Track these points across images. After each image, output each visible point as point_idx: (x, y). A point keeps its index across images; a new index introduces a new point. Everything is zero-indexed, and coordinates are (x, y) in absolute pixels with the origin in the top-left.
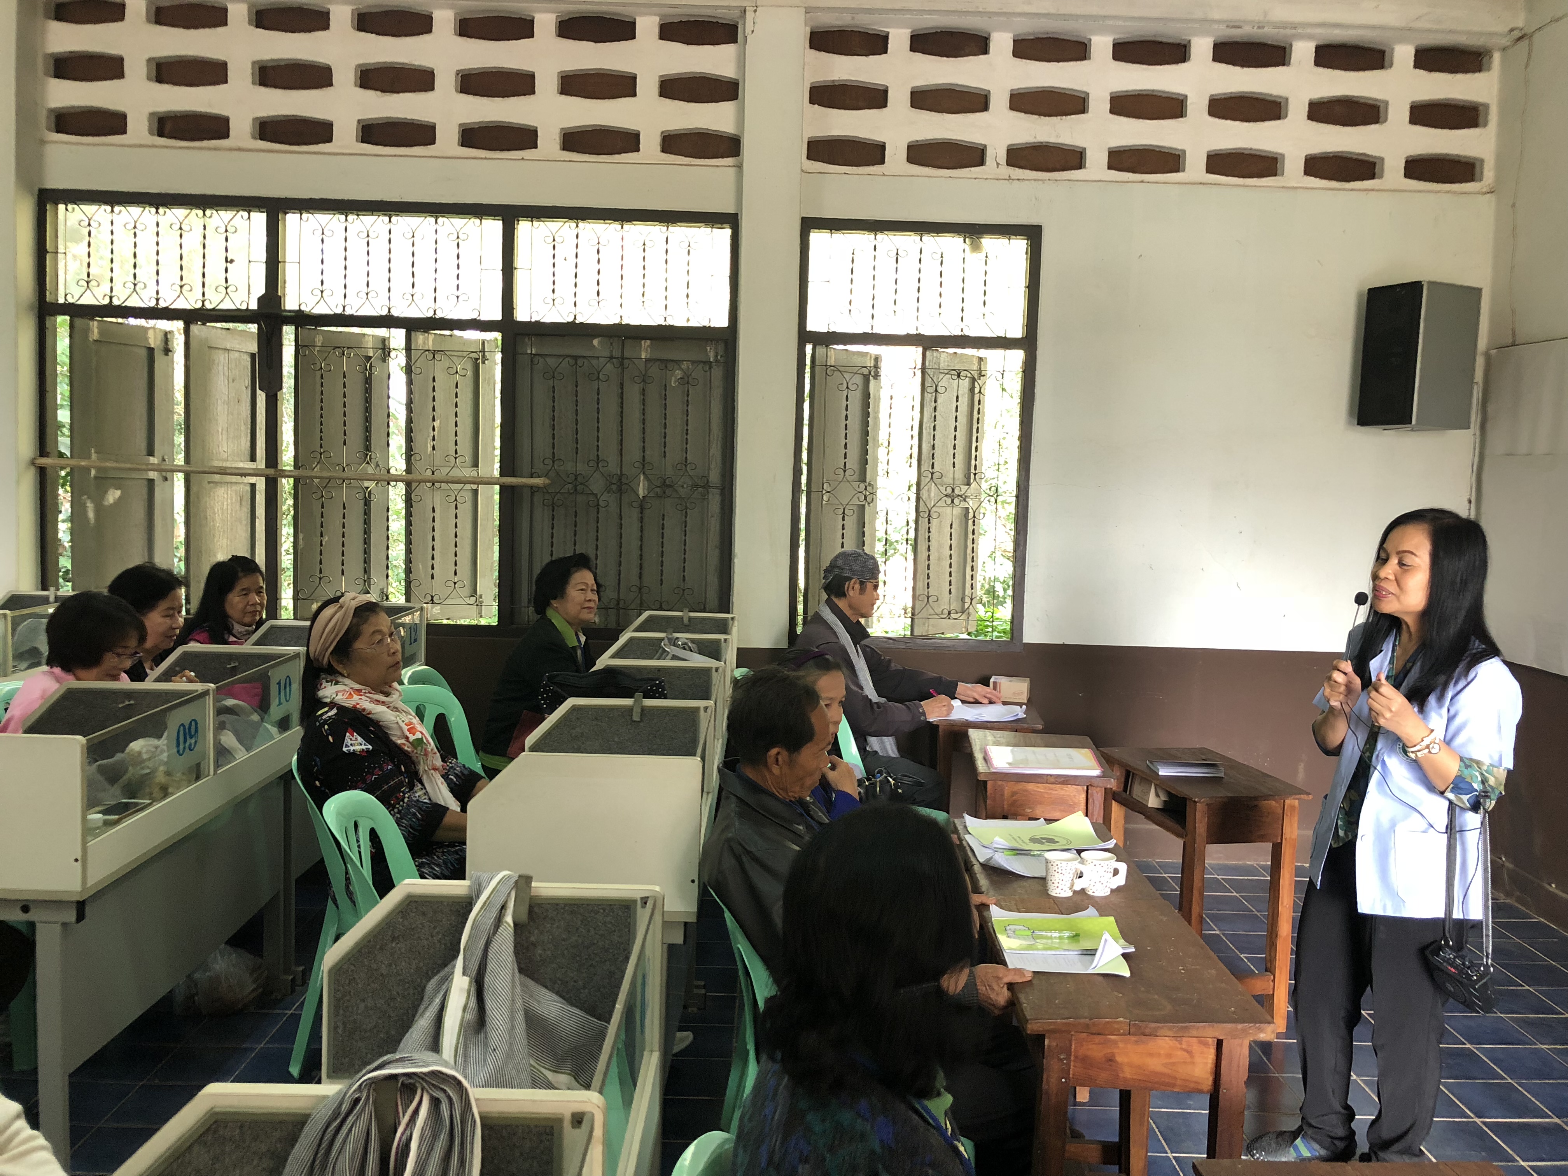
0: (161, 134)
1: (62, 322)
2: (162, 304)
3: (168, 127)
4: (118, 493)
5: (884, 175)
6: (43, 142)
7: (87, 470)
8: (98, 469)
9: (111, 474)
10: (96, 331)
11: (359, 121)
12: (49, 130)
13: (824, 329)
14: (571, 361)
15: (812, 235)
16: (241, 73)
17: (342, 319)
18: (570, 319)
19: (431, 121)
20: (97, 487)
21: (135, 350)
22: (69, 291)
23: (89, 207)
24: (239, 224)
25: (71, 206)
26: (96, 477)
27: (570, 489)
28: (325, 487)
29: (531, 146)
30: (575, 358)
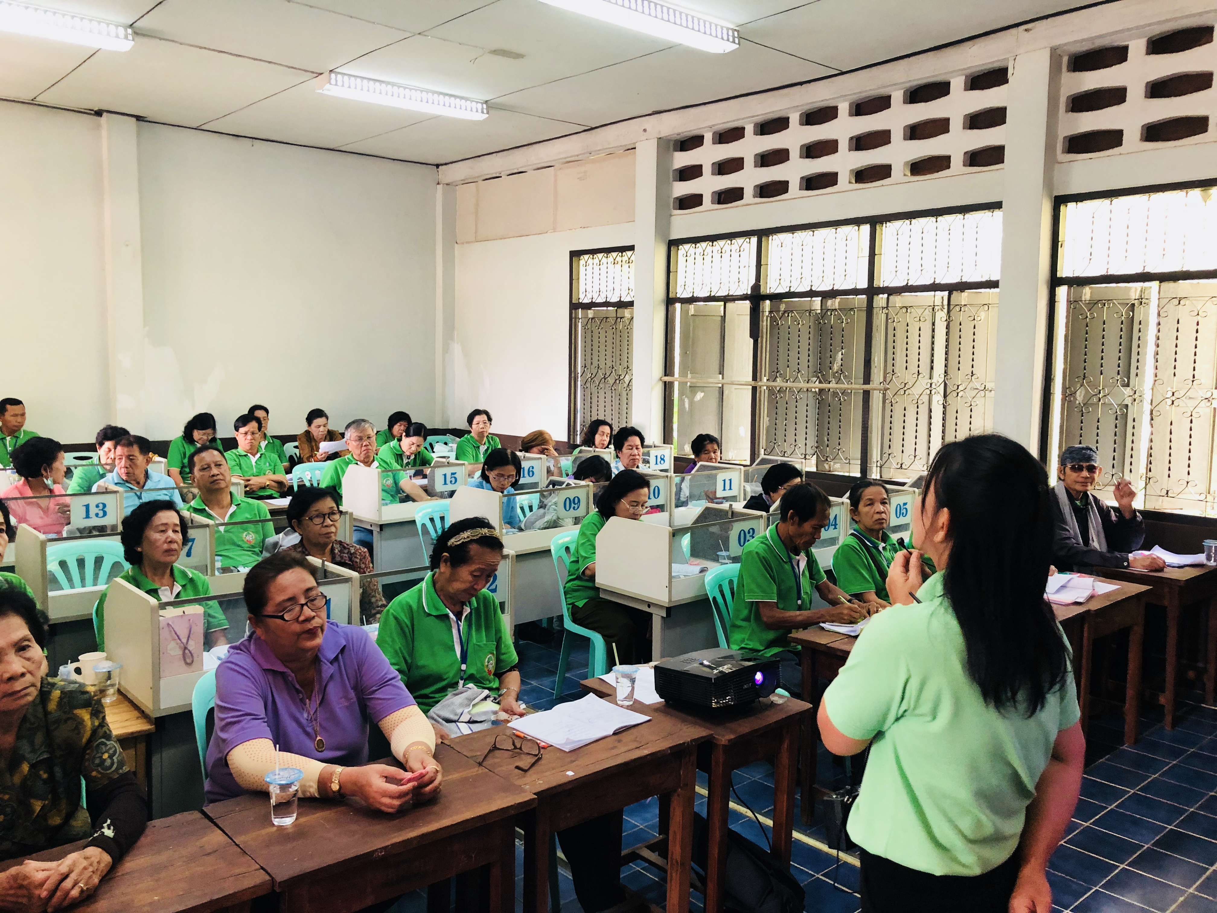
0: (719, 203)
1: (678, 306)
2: (713, 294)
3: (723, 196)
4: (703, 394)
5: (1121, 154)
6: (671, 216)
7: (687, 383)
8: (691, 383)
9: (698, 385)
10: (693, 310)
11: (802, 178)
12: (675, 209)
13: (1071, 276)
14: (904, 310)
15: (1062, 208)
16: (749, 162)
17: (790, 295)
18: (905, 284)
19: (836, 171)
20: (691, 391)
21: (714, 318)
22: (678, 291)
23: (687, 246)
24: (746, 245)
25: (680, 247)
26: (690, 387)
27: (902, 392)
28: (778, 391)
29: (889, 176)
30: (906, 308)
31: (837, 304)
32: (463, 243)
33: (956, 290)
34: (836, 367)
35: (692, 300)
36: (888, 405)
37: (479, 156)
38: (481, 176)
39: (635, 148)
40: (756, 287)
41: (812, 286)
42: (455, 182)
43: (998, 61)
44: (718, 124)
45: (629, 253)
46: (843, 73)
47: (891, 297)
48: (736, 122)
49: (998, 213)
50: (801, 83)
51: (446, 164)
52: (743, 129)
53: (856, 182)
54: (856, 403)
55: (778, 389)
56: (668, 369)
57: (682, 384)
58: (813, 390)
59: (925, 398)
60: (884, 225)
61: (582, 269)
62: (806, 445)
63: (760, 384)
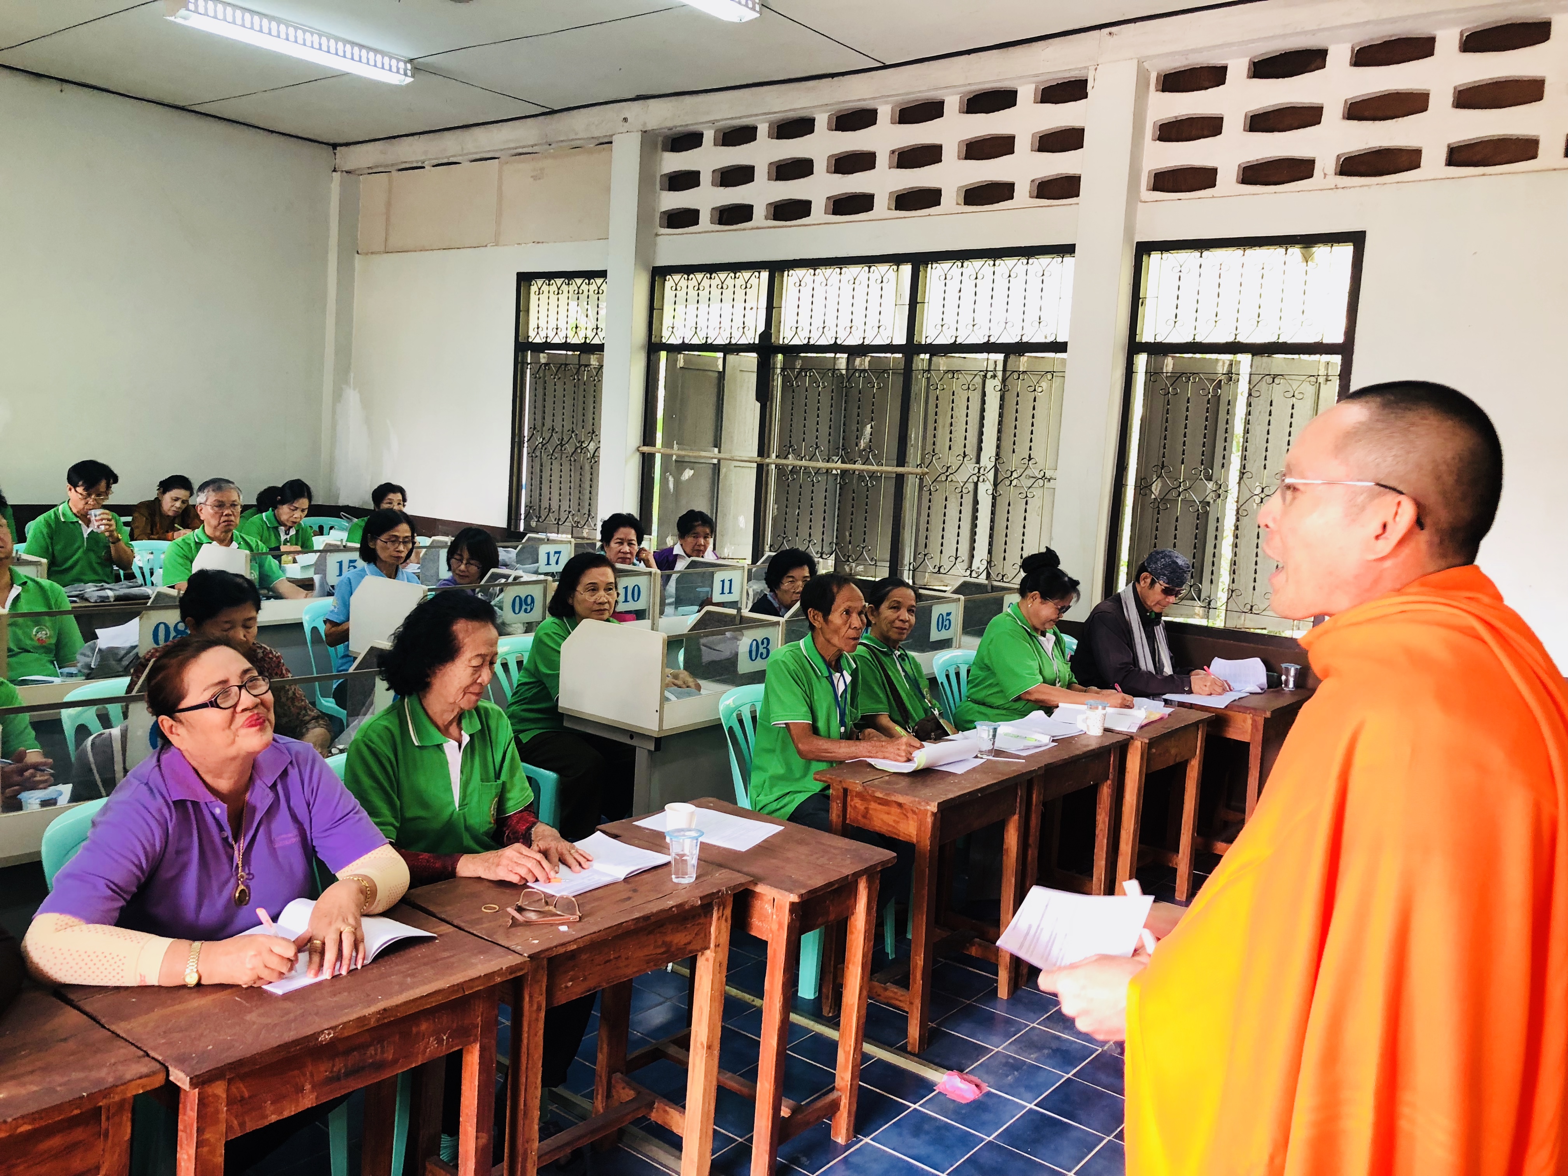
0: (721, 223)
1: (663, 354)
2: (709, 341)
3: (725, 216)
4: (692, 472)
5: (1213, 197)
6: (657, 235)
7: (672, 456)
8: (678, 456)
9: (687, 459)
10: (682, 361)
11: (829, 199)
12: (661, 227)
13: (1152, 342)
14: (950, 375)
15: (1145, 258)
16: (761, 173)
17: (808, 348)
18: (952, 341)
19: (871, 192)
20: (677, 468)
21: (710, 373)
22: (663, 334)
23: (677, 277)
24: (754, 281)
25: (668, 277)
26: (676, 461)
27: (943, 478)
28: (791, 471)
29: (938, 203)
30: (953, 372)
31: (867, 364)
32: (367, 254)
33: (1014, 353)
34: (862, 444)
35: (684, 347)
36: (926, 494)
37: (394, 137)
38: (396, 164)
39: (611, 143)
40: (766, 335)
41: (836, 338)
42: (358, 169)
43: (1076, 69)
44: (722, 120)
45: (599, 281)
46: (885, 67)
47: (934, 359)
48: (745, 120)
49: (1068, 259)
50: (833, 76)
51: (347, 144)
52: (755, 129)
53: (896, 209)
54: (886, 490)
55: (790, 468)
56: (648, 437)
57: (666, 458)
58: (834, 472)
59: (971, 487)
60: (930, 266)
61: (533, 298)
62: (823, 540)
63: (767, 460)
